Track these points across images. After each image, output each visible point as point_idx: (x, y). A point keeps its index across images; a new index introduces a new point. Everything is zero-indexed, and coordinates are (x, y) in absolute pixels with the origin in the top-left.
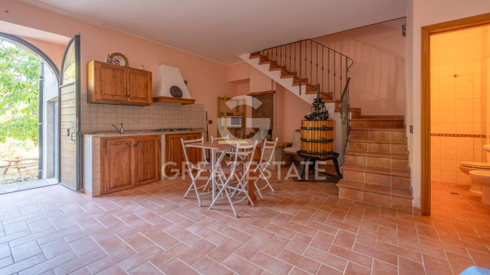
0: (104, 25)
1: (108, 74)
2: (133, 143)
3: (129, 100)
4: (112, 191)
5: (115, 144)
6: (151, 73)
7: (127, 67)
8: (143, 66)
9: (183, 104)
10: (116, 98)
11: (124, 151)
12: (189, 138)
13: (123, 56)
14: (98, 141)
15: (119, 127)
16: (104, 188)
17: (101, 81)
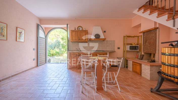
0: (76, 19)
1: (74, 33)
2: (78, 55)
3: (80, 41)
4: (72, 68)
5: (73, 54)
6: (87, 31)
7: (82, 30)
8: (85, 29)
9: (103, 41)
10: (76, 40)
11: (75, 57)
12: (100, 55)
13: (81, 27)
14: (69, 53)
15: (78, 49)
16: (70, 67)
17: (72, 36)
